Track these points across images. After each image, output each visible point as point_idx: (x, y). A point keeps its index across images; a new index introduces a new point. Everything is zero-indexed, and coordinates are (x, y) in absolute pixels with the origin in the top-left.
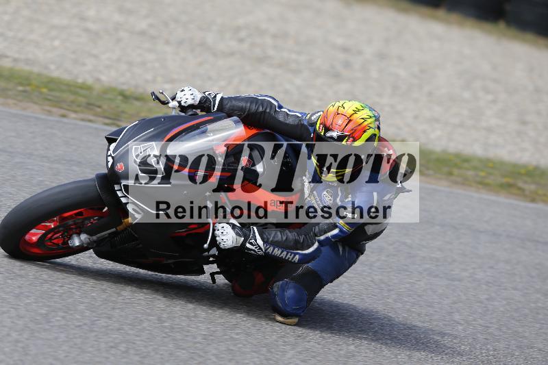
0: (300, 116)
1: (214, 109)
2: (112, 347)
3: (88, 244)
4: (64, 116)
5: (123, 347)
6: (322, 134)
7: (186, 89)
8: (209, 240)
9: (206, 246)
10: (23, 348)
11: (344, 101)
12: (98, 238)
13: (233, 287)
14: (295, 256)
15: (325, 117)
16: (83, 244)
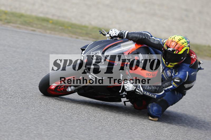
0: (159, 40)
1: (124, 37)
2: (96, 128)
3: (74, 90)
4: (77, 38)
5: (100, 128)
6: (166, 49)
7: (113, 30)
8: (121, 89)
9: (120, 91)
10: (62, 129)
11: (175, 36)
12: (78, 88)
13: (134, 106)
14: (155, 96)
15: (168, 42)
16: (72, 90)
